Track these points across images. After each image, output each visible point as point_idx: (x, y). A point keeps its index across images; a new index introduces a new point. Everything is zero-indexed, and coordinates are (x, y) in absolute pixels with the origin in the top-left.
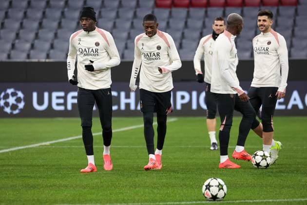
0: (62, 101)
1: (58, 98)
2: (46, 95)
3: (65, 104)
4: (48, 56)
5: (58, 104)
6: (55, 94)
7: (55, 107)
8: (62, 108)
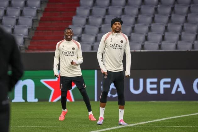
0: (155, 86)
1: (152, 83)
2: (141, 81)
3: (158, 89)
4: (143, 47)
5: (152, 89)
6: (149, 81)
7: (149, 92)
8: (155, 92)
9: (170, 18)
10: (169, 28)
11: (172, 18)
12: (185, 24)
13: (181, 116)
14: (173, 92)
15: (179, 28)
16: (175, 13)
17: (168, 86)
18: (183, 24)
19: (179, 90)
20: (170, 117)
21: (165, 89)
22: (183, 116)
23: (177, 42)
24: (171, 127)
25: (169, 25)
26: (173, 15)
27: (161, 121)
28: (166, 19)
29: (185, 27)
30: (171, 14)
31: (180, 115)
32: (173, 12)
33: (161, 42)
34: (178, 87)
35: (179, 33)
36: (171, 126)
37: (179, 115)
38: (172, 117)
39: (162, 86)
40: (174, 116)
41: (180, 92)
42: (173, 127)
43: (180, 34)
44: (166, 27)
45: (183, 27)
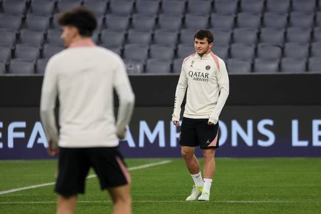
9: (24, 19)
10: (22, 36)
11: (28, 20)
12: (49, 31)
13: (43, 185)
14: (30, 145)
15: (39, 37)
16: (31, 12)
17: (22, 135)
18: (46, 30)
19: (39, 141)
20: (23, 187)
21: (15, 140)
22: (45, 185)
23: (36, 61)
24: (26, 204)
25: (22, 32)
26: (28, 16)
27: (9, 193)
28: (17, 22)
29: (49, 37)
30: (25, 14)
31: (41, 184)
32: (29, 11)
33: (9, 60)
34: (38, 136)
35: (39, 47)
36: (26, 202)
37: (39, 184)
38: (27, 186)
39: (11, 135)
40: (31, 186)
41: (42, 145)
42: (29, 204)
43: (42, 48)
44: (18, 36)
45: (45, 36)
